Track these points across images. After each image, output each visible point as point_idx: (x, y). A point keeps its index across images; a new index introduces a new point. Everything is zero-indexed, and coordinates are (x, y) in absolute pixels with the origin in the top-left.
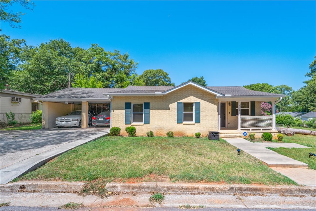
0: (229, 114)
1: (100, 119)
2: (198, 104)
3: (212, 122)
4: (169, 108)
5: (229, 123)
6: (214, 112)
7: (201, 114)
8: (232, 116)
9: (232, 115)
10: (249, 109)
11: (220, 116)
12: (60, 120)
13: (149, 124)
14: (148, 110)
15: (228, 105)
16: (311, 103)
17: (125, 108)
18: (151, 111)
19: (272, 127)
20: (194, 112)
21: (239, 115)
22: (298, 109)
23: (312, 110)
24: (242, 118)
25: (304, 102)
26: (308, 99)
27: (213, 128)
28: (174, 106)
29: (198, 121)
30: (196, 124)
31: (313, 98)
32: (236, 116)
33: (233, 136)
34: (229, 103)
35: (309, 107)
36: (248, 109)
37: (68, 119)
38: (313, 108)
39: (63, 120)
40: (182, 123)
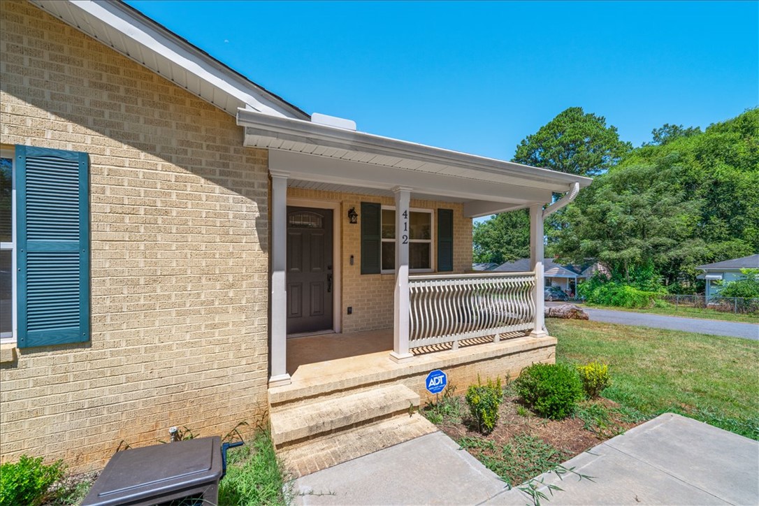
0: (352, 263)
3: (214, 326)
5: (350, 311)
6: (231, 247)
7: (98, 262)
8: (362, 273)
9: (364, 271)
10: (433, 241)
11: (280, 278)
15: (346, 222)
16: (507, 246)
19: (532, 320)
21: (403, 271)
22: (484, 257)
23: (509, 259)
24: (417, 285)
25: (496, 244)
26: (502, 237)
27: (230, 371)
31: (510, 236)
32: (379, 273)
33: (367, 417)
34: (351, 213)
35: (505, 254)
36: (428, 244)
38: (510, 256)
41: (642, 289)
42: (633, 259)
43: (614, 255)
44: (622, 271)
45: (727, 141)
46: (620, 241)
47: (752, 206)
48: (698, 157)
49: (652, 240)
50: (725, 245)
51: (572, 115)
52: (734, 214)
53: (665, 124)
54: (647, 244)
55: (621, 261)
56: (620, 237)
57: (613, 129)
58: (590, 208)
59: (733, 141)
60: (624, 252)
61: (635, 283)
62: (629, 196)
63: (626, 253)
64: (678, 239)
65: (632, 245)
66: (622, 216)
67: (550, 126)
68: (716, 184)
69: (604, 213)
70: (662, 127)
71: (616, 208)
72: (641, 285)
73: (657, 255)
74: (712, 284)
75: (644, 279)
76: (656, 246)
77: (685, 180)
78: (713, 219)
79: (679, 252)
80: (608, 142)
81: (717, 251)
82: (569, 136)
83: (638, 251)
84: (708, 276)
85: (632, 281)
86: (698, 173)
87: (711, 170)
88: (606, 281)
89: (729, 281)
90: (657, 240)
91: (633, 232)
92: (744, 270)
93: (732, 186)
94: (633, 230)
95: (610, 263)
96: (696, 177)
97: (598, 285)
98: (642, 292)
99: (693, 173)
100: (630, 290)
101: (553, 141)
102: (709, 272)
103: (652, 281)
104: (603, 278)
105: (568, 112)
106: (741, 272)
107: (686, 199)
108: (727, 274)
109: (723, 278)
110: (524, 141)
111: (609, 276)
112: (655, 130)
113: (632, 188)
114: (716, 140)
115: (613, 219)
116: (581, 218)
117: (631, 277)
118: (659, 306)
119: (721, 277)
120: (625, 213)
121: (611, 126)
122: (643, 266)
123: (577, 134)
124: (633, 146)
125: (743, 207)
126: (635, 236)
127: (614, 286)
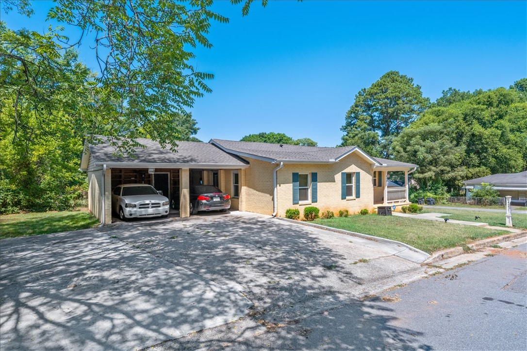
1: (215, 200)
2: (358, 174)
3: (368, 196)
4: (335, 180)
6: (369, 184)
7: (361, 187)
10: (377, 178)
12: (140, 205)
13: (317, 202)
14: (315, 183)
17: (292, 180)
18: (319, 184)
19: (406, 198)
20: (353, 184)
21: (387, 187)
28: (338, 177)
29: (358, 196)
30: (357, 199)
37: (157, 202)
39: (148, 204)
40: (345, 199)
41: (435, 194)
42: (431, 177)
43: (421, 176)
44: (425, 184)
45: (479, 110)
46: (424, 168)
47: (491, 148)
48: (464, 119)
49: (440, 168)
50: (477, 169)
51: (392, 76)
52: (483, 152)
53: (450, 87)
54: (438, 170)
55: (425, 178)
56: (424, 166)
57: (419, 87)
58: (409, 148)
59: (483, 110)
60: (426, 174)
61: (432, 191)
62: (428, 143)
63: (427, 175)
64: (453, 167)
65: (430, 170)
66: (426, 155)
67: (379, 85)
68: (473, 135)
69: (416, 152)
70: (448, 89)
71: (423, 149)
72: (435, 192)
73: (443, 175)
74: (469, 191)
75: (436, 189)
76: (442, 171)
77: (458, 132)
78: (472, 155)
79: (453, 174)
80: (416, 98)
81: (473, 173)
82: (392, 93)
83: (434, 174)
84: (468, 187)
85: (430, 190)
86: (464, 128)
87: (471, 126)
88: (417, 190)
89: (476, 190)
90: (442, 168)
91: (431, 163)
92: (482, 183)
93: (480, 137)
94: (431, 161)
95: (419, 180)
96: (463, 131)
97: (412, 192)
98: (435, 196)
99: (461, 128)
100: (430, 195)
101: (381, 95)
102: (468, 185)
103: (441, 190)
104: (415, 188)
105: (390, 74)
106: (481, 185)
107: (457, 145)
108: (476, 186)
109: (474, 188)
110: (360, 92)
111: (418, 187)
112: (444, 91)
113: (431, 138)
114: (474, 109)
115: (420, 156)
116: (403, 154)
117: (430, 188)
118: (444, 203)
119: (472, 187)
120: (427, 152)
121: (418, 85)
122: (436, 181)
123: (397, 92)
124: (431, 101)
125: (486, 148)
126: (432, 164)
127: (421, 193)
